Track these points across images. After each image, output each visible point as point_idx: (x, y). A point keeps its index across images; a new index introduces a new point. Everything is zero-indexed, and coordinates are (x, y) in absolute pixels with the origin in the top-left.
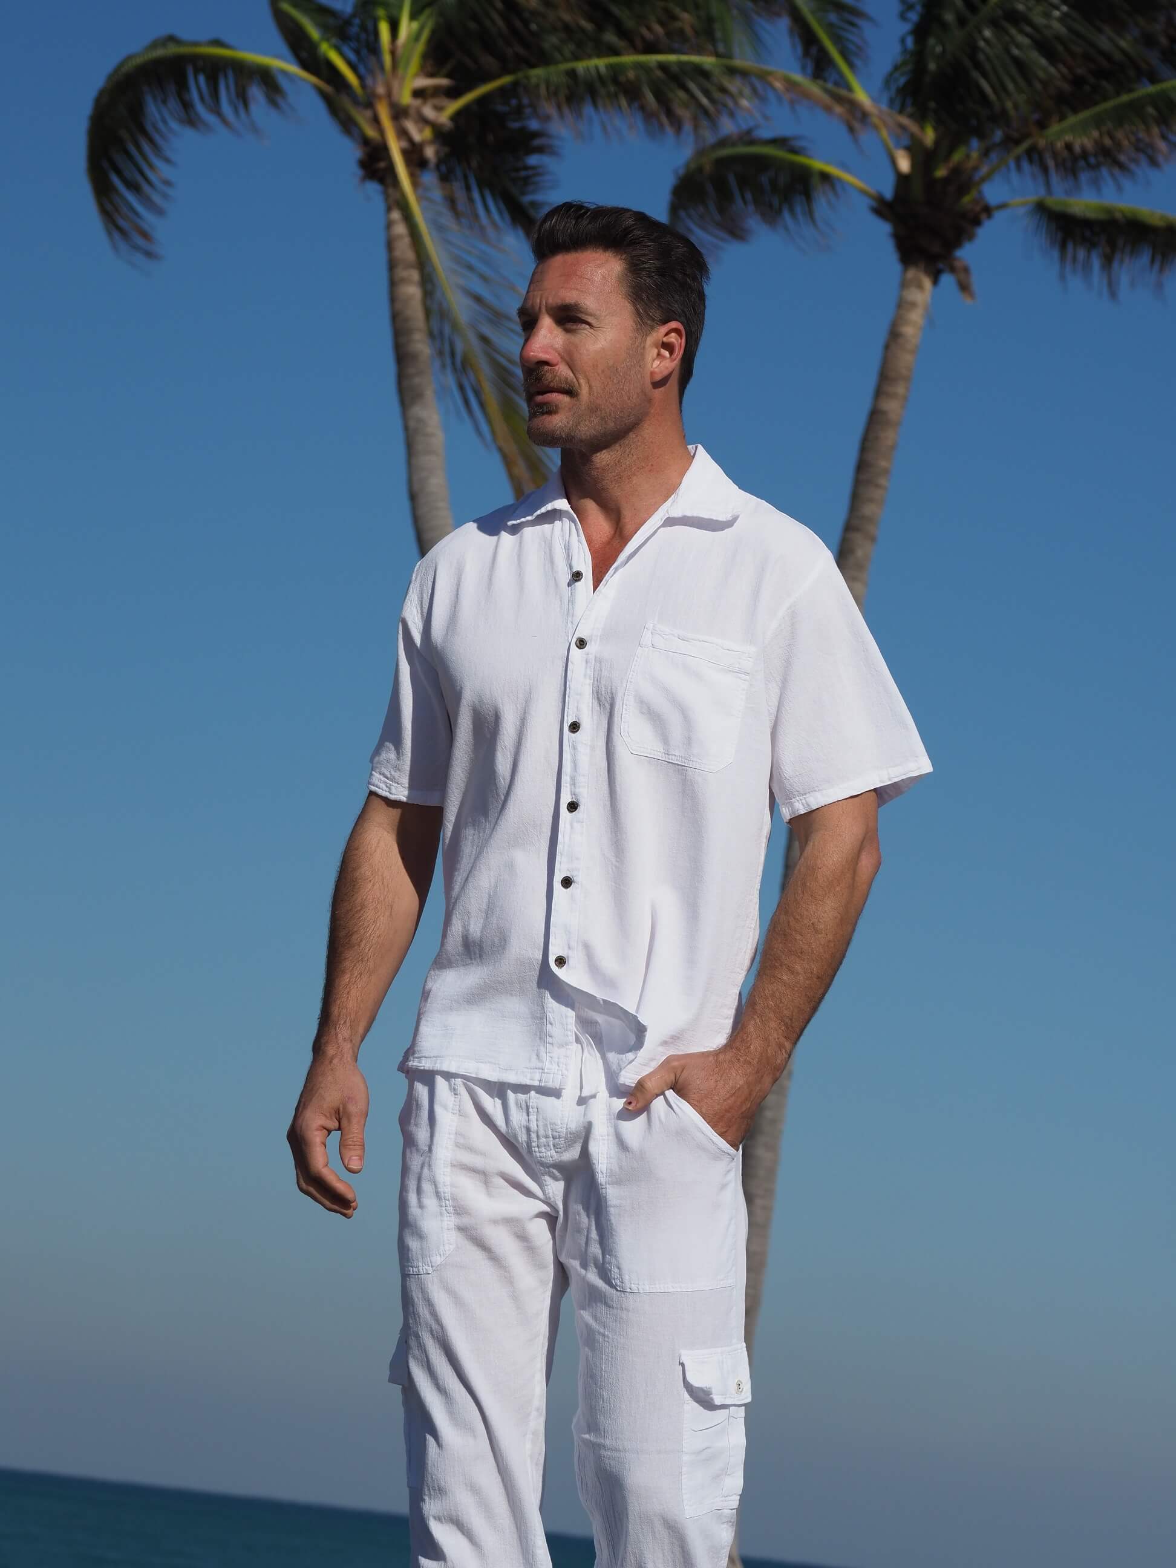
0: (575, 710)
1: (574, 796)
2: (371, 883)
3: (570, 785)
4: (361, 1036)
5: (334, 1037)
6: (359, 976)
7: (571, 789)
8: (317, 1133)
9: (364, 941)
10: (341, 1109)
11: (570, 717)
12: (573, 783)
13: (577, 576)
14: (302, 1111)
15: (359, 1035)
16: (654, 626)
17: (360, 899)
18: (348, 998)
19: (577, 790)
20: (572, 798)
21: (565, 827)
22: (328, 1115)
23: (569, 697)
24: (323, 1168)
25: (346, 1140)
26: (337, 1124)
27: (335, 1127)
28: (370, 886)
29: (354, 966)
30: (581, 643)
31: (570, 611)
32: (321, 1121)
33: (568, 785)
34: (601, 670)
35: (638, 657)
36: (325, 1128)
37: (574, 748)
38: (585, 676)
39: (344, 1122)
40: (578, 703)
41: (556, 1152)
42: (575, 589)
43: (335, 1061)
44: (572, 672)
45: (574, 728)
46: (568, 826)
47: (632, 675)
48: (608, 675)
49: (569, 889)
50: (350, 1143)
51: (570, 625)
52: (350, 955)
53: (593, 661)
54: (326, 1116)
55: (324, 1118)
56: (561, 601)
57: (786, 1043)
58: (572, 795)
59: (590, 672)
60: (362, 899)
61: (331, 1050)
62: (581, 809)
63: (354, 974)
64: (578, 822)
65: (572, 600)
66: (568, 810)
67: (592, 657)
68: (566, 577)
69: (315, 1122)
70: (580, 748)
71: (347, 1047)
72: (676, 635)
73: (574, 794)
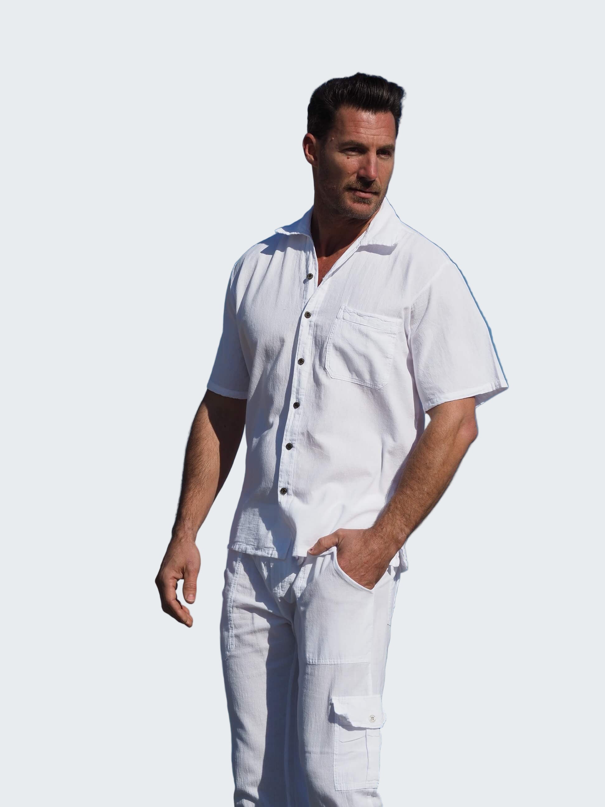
0: (302, 352)
1: (297, 400)
2: (207, 440)
3: (296, 394)
4: (198, 526)
5: (183, 527)
6: (198, 492)
7: (296, 395)
8: (171, 580)
9: (201, 473)
10: (185, 568)
11: (299, 356)
12: (298, 393)
13: (310, 276)
14: (163, 568)
15: (197, 526)
16: (345, 307)
17: (200, 449)
18: (192, 504)
19: (299, 397)
20: (297, 401)
21: (291, 416)
22: (177, 571)
23: (299, 345)
24: (173, 600)
25: (186, 585)
26: (182, 576)
27: (181, 577)
28: (205, 442)
29: (196, 487)
30: (308, 315)
31: (304, 296)
32: (173, 574)
33: (295, 393)
34: (317, 332)
35: (335, 324)
36: (175, 578)
37: (300, 373)
38: (309, 334)
39: (186, 575)
40: (304, 348)
41: (282, 590)
42: (308, 284)
43: (183, 540)
44: (302, 331)
45: (301, 362)
46: (293, 416)
47: (332, 335)
48: (320, 334)
49: (290, 450)
50: (189, 587)
51: (303, 303)
52: (193, 480)
53: (313, 326)
54: (176, 572)
55: (175, 572)
56: (301, 290)
57: (405, 528)
58: (296, 399)
59: (311, 332)
60: (201, 449)
61: (181, 534)
62: (301, 407)
63: (195, 491)
64: (298, 414)
65: (306, 290)
66: (294, 407)
67: (313, 324)
68: (304, 277)
69: (170, 573)
70: (303, 374)
71: (190, 532)
72: (356, 313)
73: (297, 398)
